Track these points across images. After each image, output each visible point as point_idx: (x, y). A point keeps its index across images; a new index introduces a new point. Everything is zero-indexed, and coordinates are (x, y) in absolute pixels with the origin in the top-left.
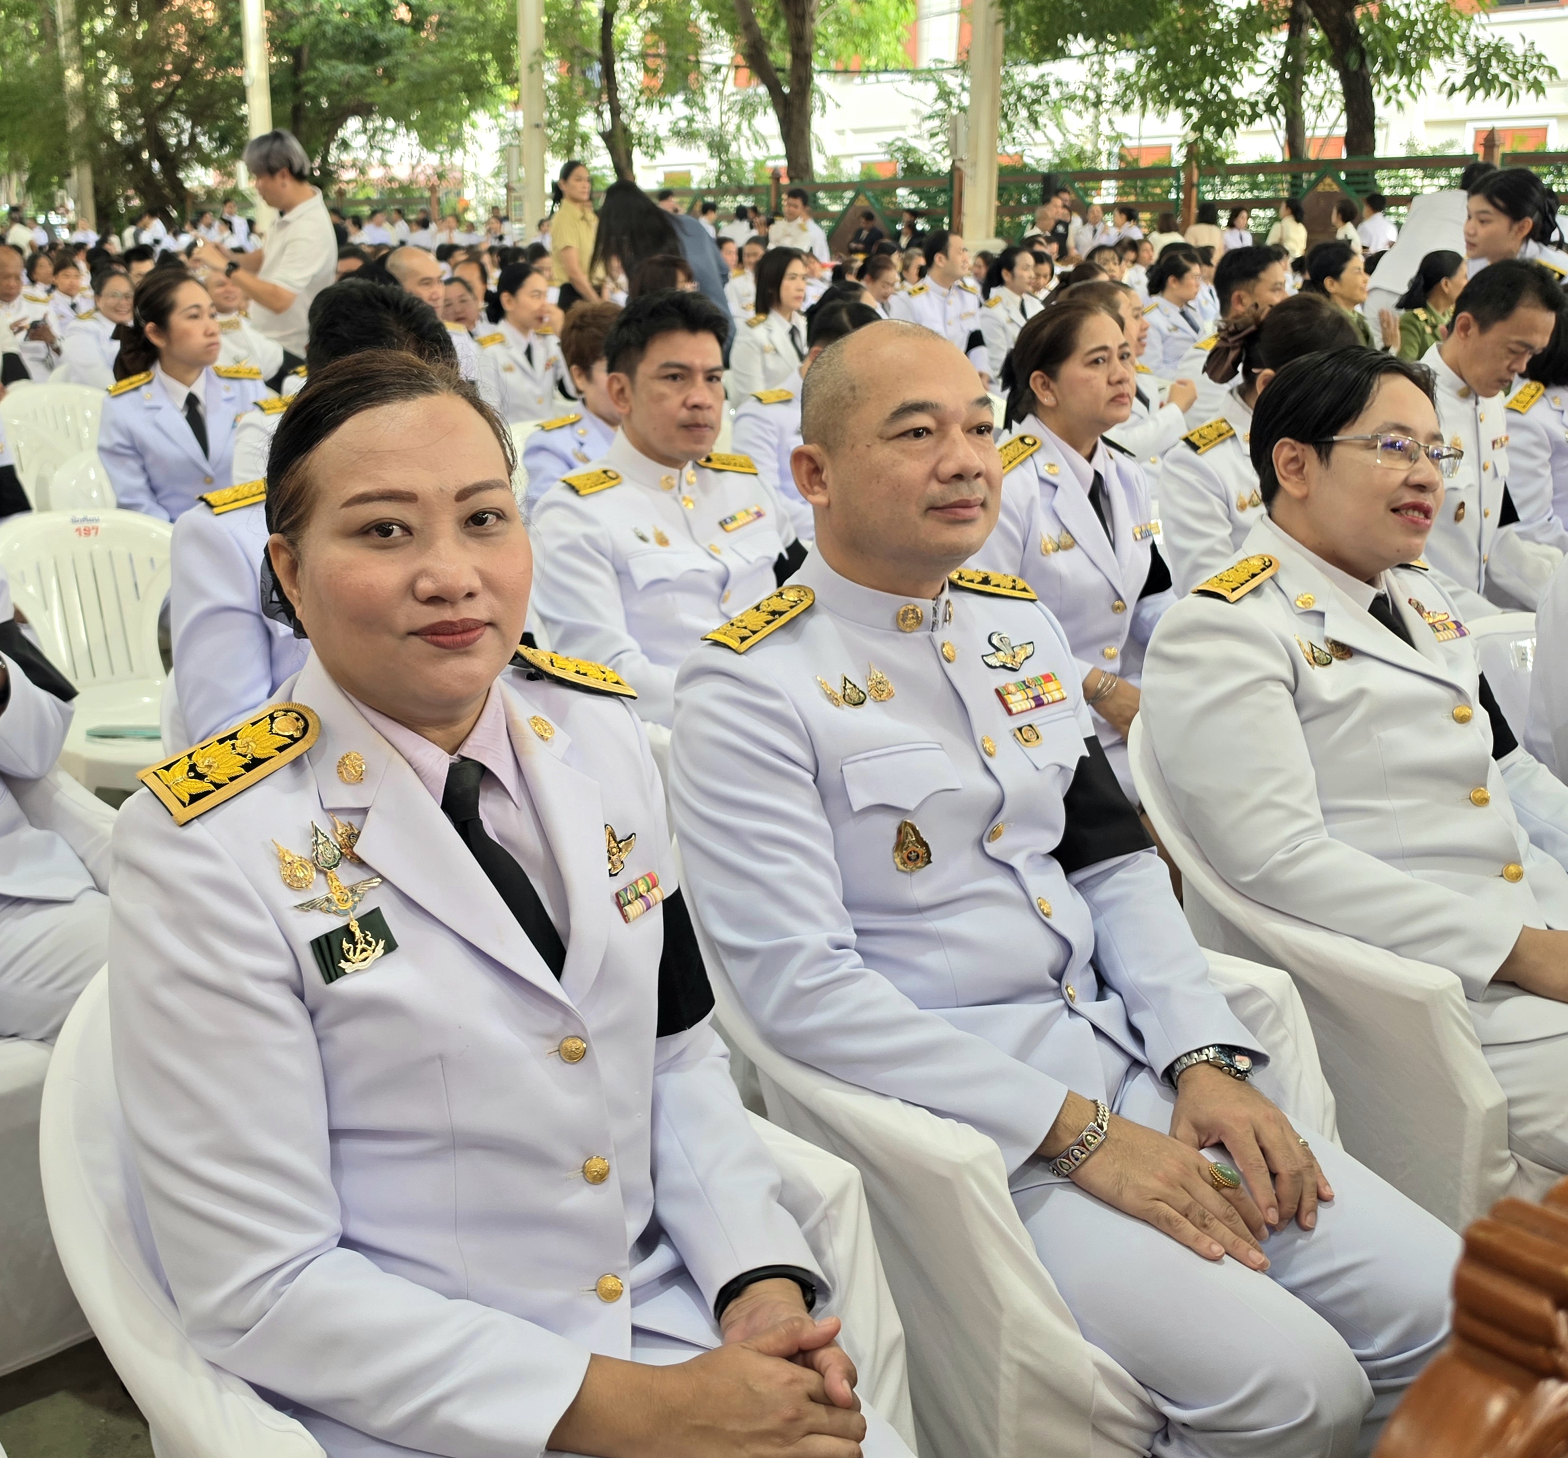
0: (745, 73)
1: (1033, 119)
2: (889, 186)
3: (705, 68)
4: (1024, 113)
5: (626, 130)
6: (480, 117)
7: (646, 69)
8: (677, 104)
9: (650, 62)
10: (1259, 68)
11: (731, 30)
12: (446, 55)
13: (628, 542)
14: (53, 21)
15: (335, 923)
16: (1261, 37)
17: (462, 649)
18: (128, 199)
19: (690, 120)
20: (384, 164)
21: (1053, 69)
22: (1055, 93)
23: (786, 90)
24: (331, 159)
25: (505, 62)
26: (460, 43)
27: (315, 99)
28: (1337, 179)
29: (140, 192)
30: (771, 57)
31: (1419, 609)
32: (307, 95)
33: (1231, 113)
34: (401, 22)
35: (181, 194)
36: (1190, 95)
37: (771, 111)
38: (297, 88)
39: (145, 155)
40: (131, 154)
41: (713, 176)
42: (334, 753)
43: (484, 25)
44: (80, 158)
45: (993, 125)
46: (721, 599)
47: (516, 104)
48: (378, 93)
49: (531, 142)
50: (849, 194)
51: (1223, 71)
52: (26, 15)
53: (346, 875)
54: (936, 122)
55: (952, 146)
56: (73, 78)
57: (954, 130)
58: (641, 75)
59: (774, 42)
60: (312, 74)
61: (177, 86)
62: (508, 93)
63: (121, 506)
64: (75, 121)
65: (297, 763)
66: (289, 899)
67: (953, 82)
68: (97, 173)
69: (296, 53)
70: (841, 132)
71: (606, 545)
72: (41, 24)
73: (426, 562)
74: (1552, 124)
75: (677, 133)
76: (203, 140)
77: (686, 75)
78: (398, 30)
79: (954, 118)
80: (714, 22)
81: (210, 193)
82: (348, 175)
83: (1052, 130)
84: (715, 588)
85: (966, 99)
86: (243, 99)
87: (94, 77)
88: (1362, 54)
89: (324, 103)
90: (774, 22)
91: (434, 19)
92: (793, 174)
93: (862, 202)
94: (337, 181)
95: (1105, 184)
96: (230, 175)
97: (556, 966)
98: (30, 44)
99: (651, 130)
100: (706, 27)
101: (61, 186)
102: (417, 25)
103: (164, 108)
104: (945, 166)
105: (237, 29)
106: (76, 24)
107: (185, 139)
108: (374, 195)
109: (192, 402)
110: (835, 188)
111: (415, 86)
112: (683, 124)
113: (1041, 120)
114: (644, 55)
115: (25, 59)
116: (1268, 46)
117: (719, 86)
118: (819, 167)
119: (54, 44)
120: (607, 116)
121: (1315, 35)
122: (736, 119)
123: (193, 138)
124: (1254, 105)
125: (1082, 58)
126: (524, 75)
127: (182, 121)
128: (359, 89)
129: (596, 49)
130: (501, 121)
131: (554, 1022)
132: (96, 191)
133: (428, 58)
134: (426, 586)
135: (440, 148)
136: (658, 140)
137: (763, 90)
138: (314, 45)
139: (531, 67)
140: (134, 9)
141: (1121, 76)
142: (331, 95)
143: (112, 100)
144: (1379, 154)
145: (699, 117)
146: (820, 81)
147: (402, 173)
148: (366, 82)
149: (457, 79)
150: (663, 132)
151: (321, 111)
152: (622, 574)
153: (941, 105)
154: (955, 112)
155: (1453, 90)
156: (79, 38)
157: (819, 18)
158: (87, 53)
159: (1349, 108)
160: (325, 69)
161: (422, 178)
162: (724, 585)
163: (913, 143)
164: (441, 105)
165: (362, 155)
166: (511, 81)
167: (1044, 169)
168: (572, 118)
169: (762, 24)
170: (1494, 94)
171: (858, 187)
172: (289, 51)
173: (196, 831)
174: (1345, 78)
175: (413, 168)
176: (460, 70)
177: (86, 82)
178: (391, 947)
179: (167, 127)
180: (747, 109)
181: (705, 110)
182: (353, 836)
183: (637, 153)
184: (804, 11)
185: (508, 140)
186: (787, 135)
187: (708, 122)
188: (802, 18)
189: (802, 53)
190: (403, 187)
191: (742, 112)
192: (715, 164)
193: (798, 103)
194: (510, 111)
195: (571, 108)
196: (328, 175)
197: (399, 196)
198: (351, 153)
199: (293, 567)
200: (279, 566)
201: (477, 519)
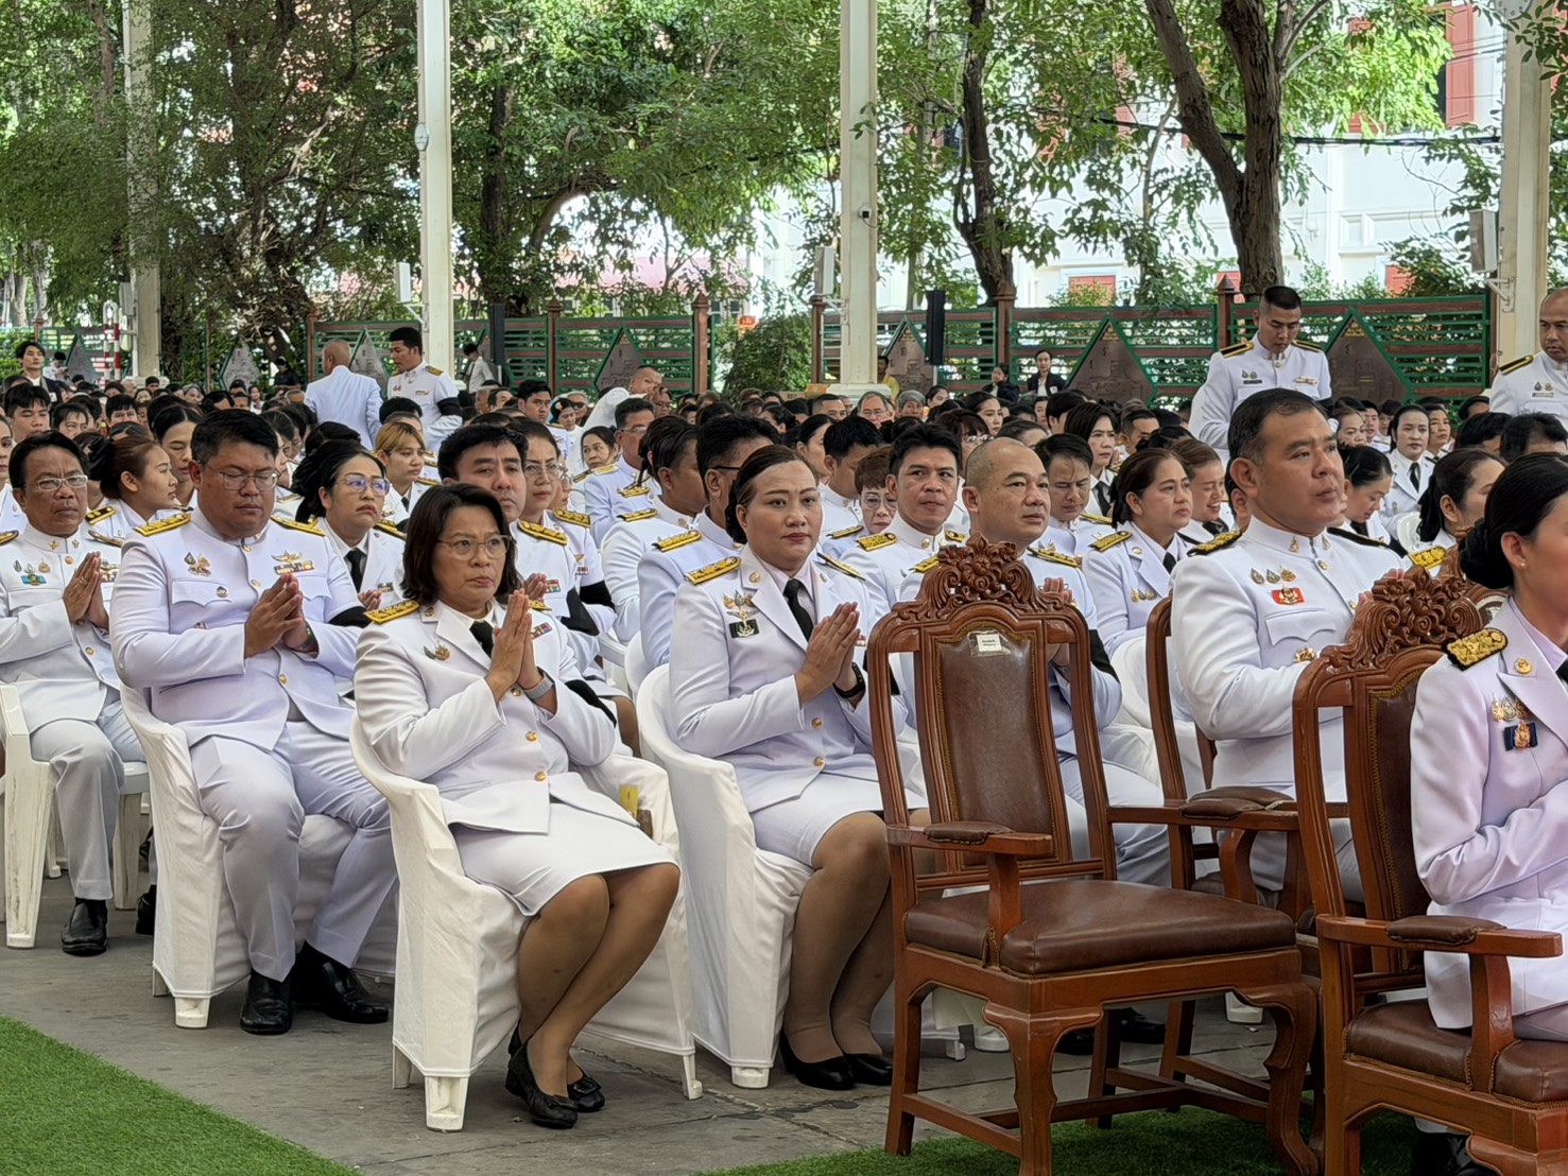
0: (1182, 141)
3: (1124, 131)
5: (1000, 221)
6: (781, 196)
7: (1034, 132)
9: (1039, 123)
15: (738, 620)
17: (799, 542)
19: (1098, 208)
20: (623, 264)
23: (1241, 167)
24: (543, 255)
27: (517, 166)
32: (508, 160)
38: (493, 149)
41: (1132, 290)
42: (749, 573)
44: (143, 253)
49: (855, 235)
50: (1338, 319)
53: (746, 609)
54: (1465, 216)
60: (518, 129)
62: (821, 163)
67: (1491, 159)
68: (166, 275)
69: (494, 99)
73: (791, 513)
75: (1077, 229)
78: (653, 66)
82: (567, 280)
89: (532, 171)
90: (1224, 73)
92: (1252, 290)
93: (1355, 331)
94: (548, 290)
96: (382, 279)
99: (1040, 221)
101: (109, 295)
106: (152, 53)
108: (605, 311)
110: (1319, 308)
111: (680, 149)
112: (1087, 214)
115: (60, 102)
117: (1144, 159)
118: (1295, 279)
120: (972, 199)
122: (1169, 206)
123: (320, 222)
126: (845, 138)
128: (588, 153)
129: (955, 103)
130: (811, 202)
132: (163, 302)
134: (790, 521)
135: (713, 240)
136: (1049, 236)
138: (524, 89)
139: (857, 129)
145: (1113, 203)
147: (650, 275)
150: (1056, 225)
151: (527, 182)
153: (1472, 192)
160: (537, 120)
161: (682, 289)
164: (717, 180)
165: (590, 251)
166: (827, 144)
168: (920, 203)
171: (1352, 309)
173: (700, 588)
175: (670, 272)
178: (756, 632)
180: (1186, 193)
181: (1120, 192)
182: (751, 597)
184: (1266, 58)
185: (819, 230)
186: (1241, 234)
187: (1129, 206)
188: (1264, 68)
189: (1263, 117)
190: (653, 301)
191: (1177, 198)
192: (1136, 272)
193: (1258, 187)
194: (823, 190)
195: (920, 190)
196: (539, 278)
197: (643, 312)
198: (572, 246)
199: (744, 516)
200: (739, 516)
201: (807, 500)
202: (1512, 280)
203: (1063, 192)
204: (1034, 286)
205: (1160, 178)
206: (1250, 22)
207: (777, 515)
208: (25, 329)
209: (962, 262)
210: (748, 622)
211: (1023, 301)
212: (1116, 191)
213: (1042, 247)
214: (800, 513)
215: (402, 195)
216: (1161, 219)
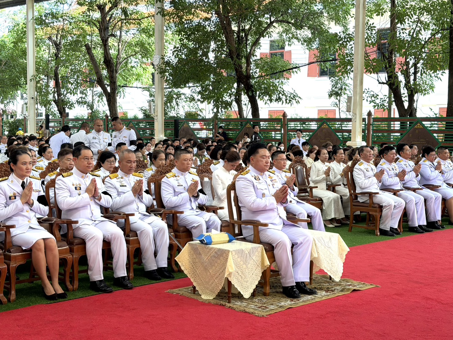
5: (63, 100)
23: (109, 91)
28: (250, 124)
88: (253, 91)
93: (131, 125)
99: (71, 100)
120: (56, 96)
126: (28, 82)
136: (73, 104)
139: (31, 80)
150: (74, 101)
171: (131, 120)
174: (249, 97)
184: (113, 70)
186: (109, 105)
188: (113, 71)
189: (113, 81)
193: (112, 95)
202: (157, 116)
203: (76, 95)
205: (95, 93)
206: (110, 63)
212: (86, 95)
213: (71, 106)
216: (96, 102)
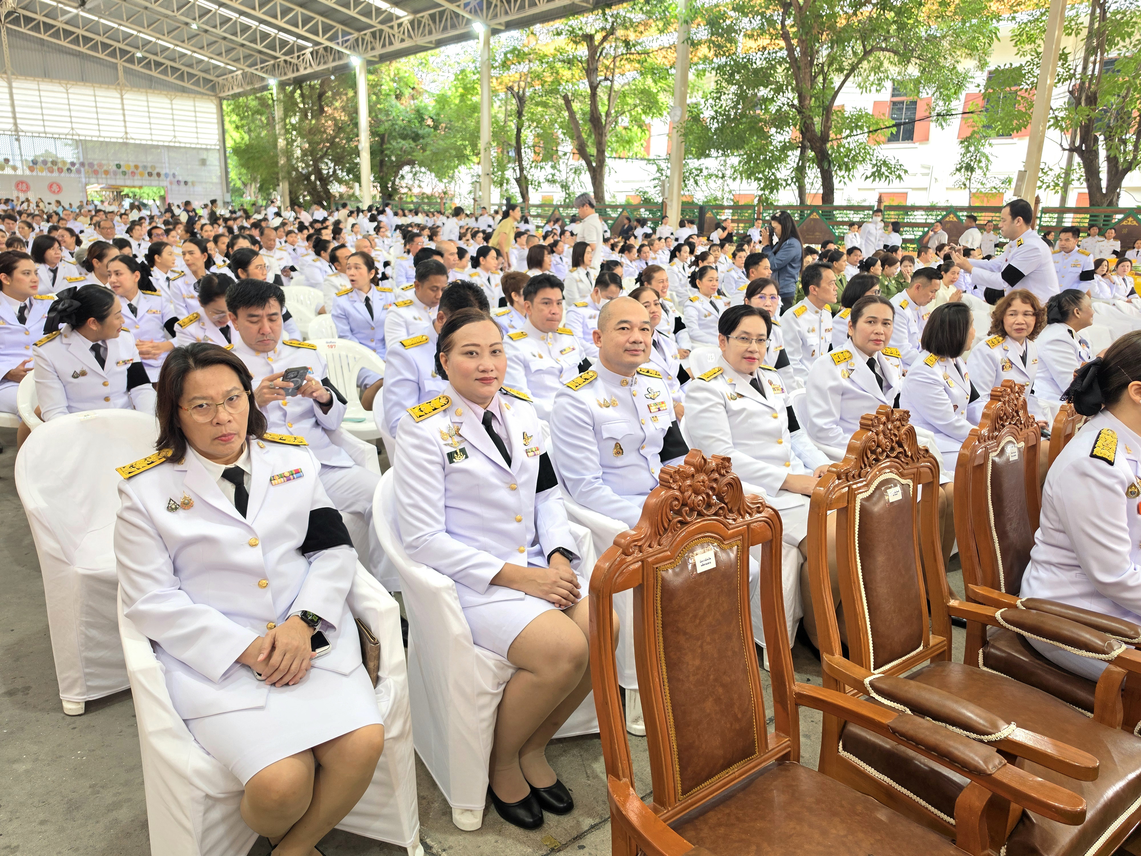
0: (577, 156)
1: (696, 183)
2: (637, 208)
3: (560, 153)
4: (692, 180)
6: (462, 168)
7: (535, 152)
8: (548, 166)
9: (537, 149)
10: (788, 166)
11: (571, 138)
12: (448, 142)
13: (529, 357)
14: (274, 118)
15: (453, 450)
16: (790, 153)
17: (489, 384)
18: (304, 196)
19: (553, 175)
20: (420, 186)
21: (704, 162)
22: (705, 173)
23: (594, 164)
24: (397, 183)
25: (474, 146)
26: (454, 137)
27: (389, 157)
28: (818, 213)
29: (310, 193)
30: (588, 150)
31: (771, 383)
32: (386, 155)
33: (778, 184)
34: (429, 126)
35: (329, 196)
36: (761, 176)
37: (588, 173)
38: (382, 152)
39: (313, 178)
40: (307, 177)
41: (562, 199)
42: (454, 408)
43: (465, 129)
44: (284, 178)
45: (679, 184)
46: (560, 377)
47: (478, 163)
48: (418, 155)
49: (485, 181)
50: (620, 210)
51: (773, 167)
52: (261, 114)
53: (456, 439)
54: (657, 181)
55: (663, 192)
56: (281, 143)
57: (663, 186)
58: (533, 155)
59: (589, 144)
60: (388, 146)
61: (328, 148)
62: (475, 159)
63: (340, 337)
64: (282, 161)
65: (445, 411)
66: (442, 442)
67: (663, 165)
68: (291, 184)
69: (382, 137)
70: (618, 182)
71: (521, 357)
72: (267, 118)
73: (482, 362)
74: (910, 192)
75: (548, 180)
76: (339, 172)
77: (552, 156)
78: (427, 129)
79: (663, 181)
80: (564, 134)
81: (341, 196)
82: (404, 190)
83: (704, 187)
84: (558, 373)
85: (669, 173)
86: (358, 155)
87: (290, 143)
88: (829, 162)
89: (393, 158)
90: (589, 136)
91: (444, 125)
93: (625, 214)
94: (398, 193)
95: (726, 211)
96: (351, 188)
97: (509, 465)
98: (263, 127)
100: (562, 136)
101: (275, 190)
102: (436, 128)
103: (322, 157)
104: (660, 200)
105: (356, 125)
106: (284, 120)
107: (331, 171)
108: (415, 200)
109: (367, 300)
110: (615, 207)
111: (435, 154)
112: (550, 177)
113: (700, 183)
114: (534, 146)
115: (259, 134)
116: (793, 157)
117: (566, 161)
118: (608, 199)
119: (274, 127)
120: (518, 171)
121: (811, 154)
122: (573, 175)
123: (335, 171)
124: (786, 181)
125: (717, 157)
126: (482, 152)
127: (329, 162)
128: (409, 154)
129: (514, 142)
130: (472, 171)
131: (508, 479)
132: (290, 192)
133: (441, 142)
134: (481, 368)
135: (445, 181)
136: (539, 183)
137: (584, 163)
138: (390, 134)
139: (485, 150)
140: (309, 114)
141: (732, 166)
142: (397, 156)
143: (298, 153)
144: (836, 203)
145: (558, 174)
146: (608, 161)
147: (428, 191)
148: (413, 150)
149: (454, 152)
150: (542, 180)
151: (392, 162)
152: (526, 367)
153: (658, 175)
154: (664, 178)
155: (867, 178)
156: (286, 125)
157: (608, 135)
158: (287, 131)
159: (824, 185)
160: (394, 144)
161: (437, 193)
162: (561, 372)
163: (647, 190)
164: (446, 163)
165: (410, 182)
166: (476, 154)
167: (701, 203)
168: (503, 172)
169: (584, 136)
170: (883, 179)
171: (624, 207)
172: (378, 135)
173: (420, 424)
174: (822, 172)
175: (433, 189)
176: (454, 149)
177: (288, 144)
178: (467, 457)
179: (323, 166)
180: (577, 171)
181: (560, 171)
182: (459, 429)
183: (530, 187)
185: (475, 179)
186: (594, 184)
187: (561, 176)
188: (601, 135)
189: (601, 150)
190: (428, 197)
191: (575, 172)
192: (564, 194)
193: (599, 170)
194: (476, 167)
195: (502, 167)
196: (395, 190)
197: (426, 200)
198: (406, 181)
199: (446, 361)
200: (442, 361)
201: (494, 352)
202: (672, 200)
204: (535, 197)
206: (598, 122)
207: (470, 364)
208: (254, 199)
209: (515, 190)
210: (461, 450)
211: (531, 202)
214: (488, 362)
215: (357, 164)
